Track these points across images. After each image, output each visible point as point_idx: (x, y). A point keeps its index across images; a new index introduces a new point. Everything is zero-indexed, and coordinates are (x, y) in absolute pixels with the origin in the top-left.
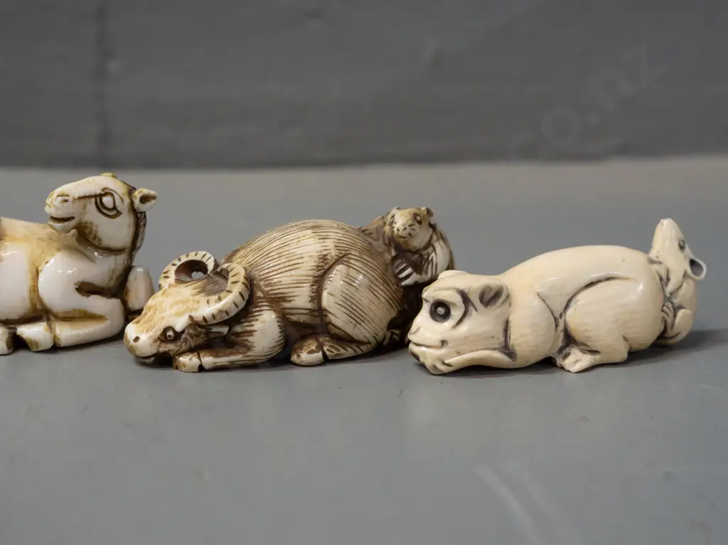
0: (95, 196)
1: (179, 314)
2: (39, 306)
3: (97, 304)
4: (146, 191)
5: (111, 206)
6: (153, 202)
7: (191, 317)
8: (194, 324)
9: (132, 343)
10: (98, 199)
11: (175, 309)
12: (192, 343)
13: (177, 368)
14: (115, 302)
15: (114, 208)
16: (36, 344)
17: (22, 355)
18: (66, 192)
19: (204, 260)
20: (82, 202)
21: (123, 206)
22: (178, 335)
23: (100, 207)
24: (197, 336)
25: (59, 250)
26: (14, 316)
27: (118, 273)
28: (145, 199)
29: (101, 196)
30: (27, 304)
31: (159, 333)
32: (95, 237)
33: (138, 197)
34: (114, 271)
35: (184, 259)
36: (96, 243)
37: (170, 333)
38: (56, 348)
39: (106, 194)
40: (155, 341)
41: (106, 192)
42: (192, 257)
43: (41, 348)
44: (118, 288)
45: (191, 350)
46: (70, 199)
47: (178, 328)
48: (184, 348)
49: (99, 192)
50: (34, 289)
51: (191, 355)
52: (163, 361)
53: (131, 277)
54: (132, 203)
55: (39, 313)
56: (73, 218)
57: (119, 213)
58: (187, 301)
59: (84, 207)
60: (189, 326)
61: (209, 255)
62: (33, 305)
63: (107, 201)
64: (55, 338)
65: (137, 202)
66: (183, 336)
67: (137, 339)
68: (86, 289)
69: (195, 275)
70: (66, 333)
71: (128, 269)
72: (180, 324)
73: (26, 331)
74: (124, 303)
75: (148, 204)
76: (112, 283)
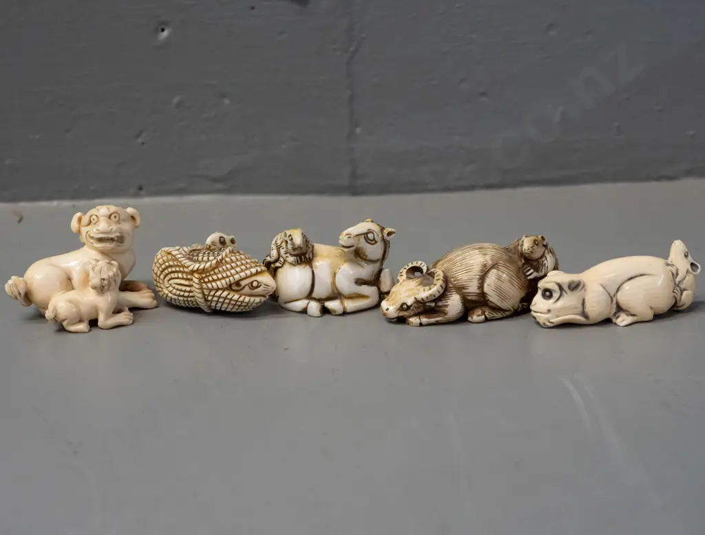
0: (364, 234)
1: (409, 296)
2: (336, 291)
3: (366, 290)
4: (390, 230)
5: (372, 238)
6: (394, 235)
7: (415, 298)
8: (417, 301)
9: (385, 311)
10: (365, 235)
11: (407, 294)
12: (416, 311)
13: (408, 324)
14: (374, 289)
15: (374, 239)
16: (335, 311)
17: (327, 317)
18: (349, 233)
19: (421, 266)
20: (358, 237)
21: (378, 238)
22: (409, 307)
23: (367, 239)
24: (419, 308)
25: (345, 261)
26: (324, 296)
27: (375, 273)
28: (389, 234)
29: (367, 233)
30: (330, 291)
31: (399, 306)
32: (364, 254)
33: (386, 233)
34: (373, 272)
35: (410, 266)
36: (364, 257)
37: (405, 306)
38: (345, 313)
39: (370, 232)
40: (397, 310)
41: (370, 231)
42: (415, 264)
43: (337, 313)
44: (375, 281)
45: (415, 315)
46: (352, 236)
47: (409, 304)
48: (412, 314)
49: (366, 231)
50: (334, 283)
51: (416, 318)
52: (401, 320)
53: (382, 275)
54: (383, 236)
55: (336, 295)
56: (353, 246)
57: (376, 242)
58: (413, 289)
59: (359, 240)
60: (414, 303)
61: (424, 264)
62: (333, 291)
63: (370, 236)
64: (344, 308)
65: (385, 235)
66: (412, 308)
67: (387, 309)
68: (360, 282)
69: (416, 273)
70: (350, 305)
71: (380, 271)
72: (410, 302)
73: (330, 305)
74: (379, 289)
75: (391, 236)
76: (373, 278)
